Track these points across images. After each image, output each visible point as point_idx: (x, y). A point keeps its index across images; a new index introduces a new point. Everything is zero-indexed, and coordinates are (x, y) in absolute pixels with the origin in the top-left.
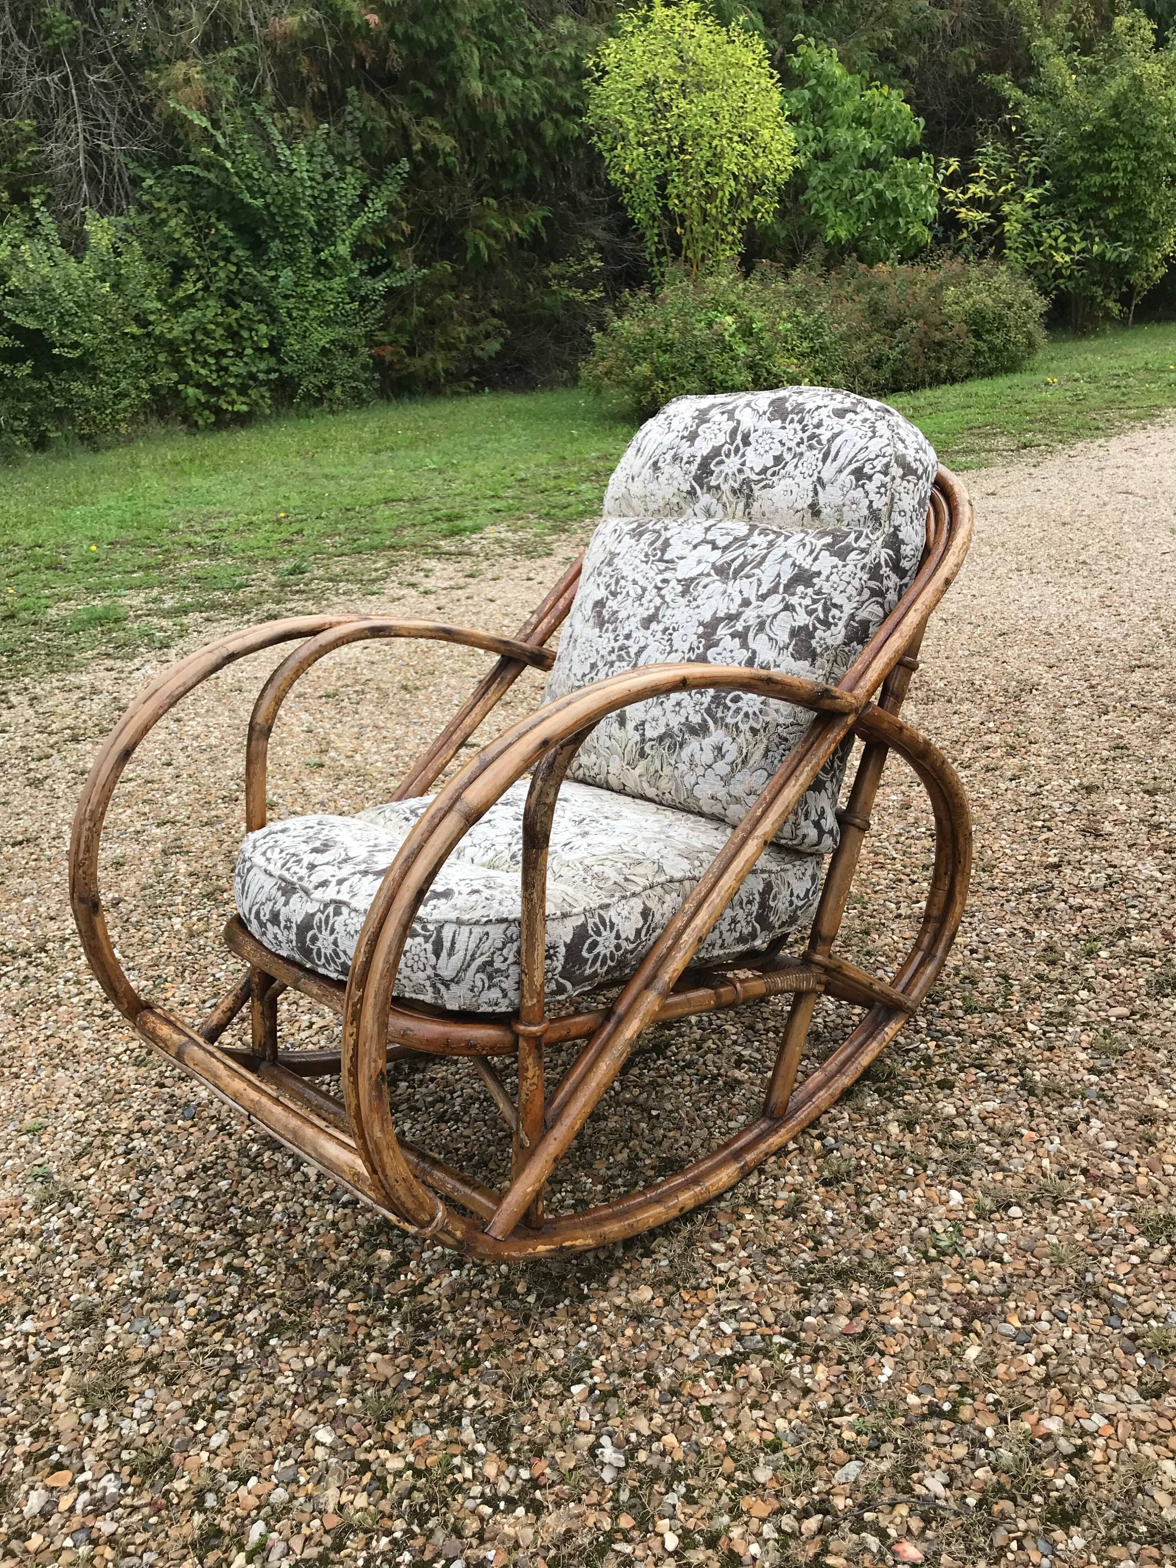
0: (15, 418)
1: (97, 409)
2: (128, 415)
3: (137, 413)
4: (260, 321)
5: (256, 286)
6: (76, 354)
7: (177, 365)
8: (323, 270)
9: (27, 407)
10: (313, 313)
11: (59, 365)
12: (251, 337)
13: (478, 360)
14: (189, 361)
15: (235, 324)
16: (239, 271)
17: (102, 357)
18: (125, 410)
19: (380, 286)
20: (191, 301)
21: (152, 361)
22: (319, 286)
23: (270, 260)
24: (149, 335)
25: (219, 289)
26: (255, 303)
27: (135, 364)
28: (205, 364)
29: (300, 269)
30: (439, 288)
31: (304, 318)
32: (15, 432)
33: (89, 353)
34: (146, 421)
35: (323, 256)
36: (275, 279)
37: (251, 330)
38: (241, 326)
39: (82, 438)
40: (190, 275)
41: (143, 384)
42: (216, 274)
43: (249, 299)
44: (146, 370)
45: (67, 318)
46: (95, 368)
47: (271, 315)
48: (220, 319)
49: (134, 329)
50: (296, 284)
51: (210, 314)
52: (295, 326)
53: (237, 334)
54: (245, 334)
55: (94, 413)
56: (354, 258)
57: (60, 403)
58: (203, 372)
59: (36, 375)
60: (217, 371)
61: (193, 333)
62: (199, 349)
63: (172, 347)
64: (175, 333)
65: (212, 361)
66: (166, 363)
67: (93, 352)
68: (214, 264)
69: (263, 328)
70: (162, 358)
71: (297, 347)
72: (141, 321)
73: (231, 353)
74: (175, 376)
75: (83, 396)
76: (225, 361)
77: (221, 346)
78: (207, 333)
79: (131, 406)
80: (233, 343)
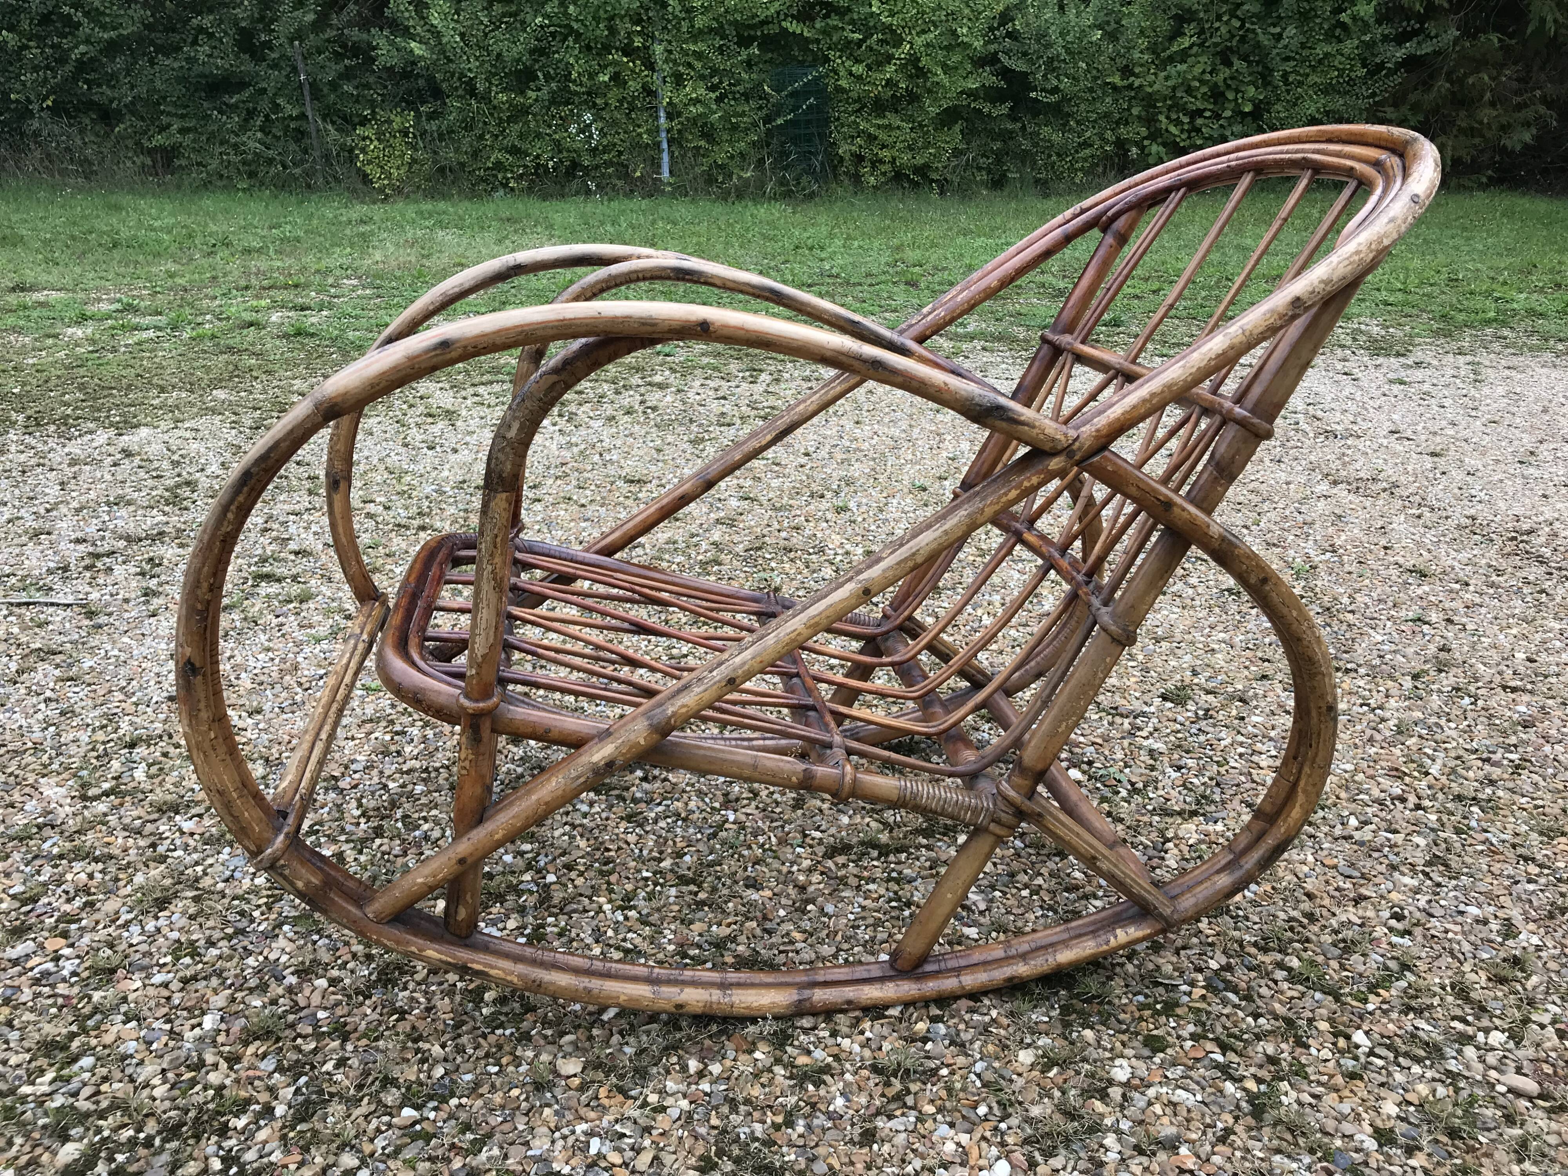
0: (983, 156)
1: (1059, 155)
2: (1086, 165)
3: (1097, 165)
4: (1249, 84)
5: (1258, 45)
6: (1053, 99)
7: (1150, 121)
8: (1338, 32)
9: (997, 145)
10: (1314, 78)
11: (1036, 109)
12: (1236, 99)
13: (1503, 150)
14: (1162, 118)
15: (1221, 84)
16: (1242, 26)
17: (1077, 105)
18: (1085, 160)
19: (1400, 54)
20: (1183, 55)
21: (1126, 113)
22: (1328, 49)
23: (1279, 17)
24: (1130, 87)
25: (1216, 45)
26: (1250, 63)
27: (1107, 115)
28: (1178, 123)
29: (1312, 29)
30: (1480, 64)
31: (1300, 84)
32: (979, 169)
33: (1066, 100)
34: (1104, 172)
35: (1344, 17)
36: (1279, 37)
37: (1237, 91)
38: (1228, 87)
39: (1037, 181)
40: (1190, 29)
41: (1108, 134)
42: (1218, 29)
43: (1245, 58)
44: (1118, 123)
45: (1056, 64)
46: (1069, 115)
47: (1264, 78)
48: (1207, 77)
49: (1116, 80)
50: (1303, 46)
51: (1197, 70)
52: (1288, 92)
53: (1223, 94)
54: (1230, 95)
55: (1054, 158)
56: (1379, 22)
57: (1026, 145)
58: (1173, 129)
59: (1013, 116)
60: (1189, 131)
61: (1174, 89)
62: (1177, 106)
63: (1149, 101)
64: (1156, 87)
65: (1186, 120)
66: (1139, 117)
67: (1070, 100)
68: (1219, 18)
69: (1251, 91)
70: (1135, 111)
71: (1282, 115)
72: (1127, 71)
73: (1208, 114)
74: (1144, 131)
75: (1049, 141)
76: (1199, 121)
77: (1200, 105)
78: (1189, 91)
79: (1092, 156)
80: (1215, 103)
